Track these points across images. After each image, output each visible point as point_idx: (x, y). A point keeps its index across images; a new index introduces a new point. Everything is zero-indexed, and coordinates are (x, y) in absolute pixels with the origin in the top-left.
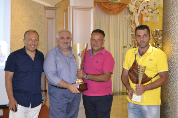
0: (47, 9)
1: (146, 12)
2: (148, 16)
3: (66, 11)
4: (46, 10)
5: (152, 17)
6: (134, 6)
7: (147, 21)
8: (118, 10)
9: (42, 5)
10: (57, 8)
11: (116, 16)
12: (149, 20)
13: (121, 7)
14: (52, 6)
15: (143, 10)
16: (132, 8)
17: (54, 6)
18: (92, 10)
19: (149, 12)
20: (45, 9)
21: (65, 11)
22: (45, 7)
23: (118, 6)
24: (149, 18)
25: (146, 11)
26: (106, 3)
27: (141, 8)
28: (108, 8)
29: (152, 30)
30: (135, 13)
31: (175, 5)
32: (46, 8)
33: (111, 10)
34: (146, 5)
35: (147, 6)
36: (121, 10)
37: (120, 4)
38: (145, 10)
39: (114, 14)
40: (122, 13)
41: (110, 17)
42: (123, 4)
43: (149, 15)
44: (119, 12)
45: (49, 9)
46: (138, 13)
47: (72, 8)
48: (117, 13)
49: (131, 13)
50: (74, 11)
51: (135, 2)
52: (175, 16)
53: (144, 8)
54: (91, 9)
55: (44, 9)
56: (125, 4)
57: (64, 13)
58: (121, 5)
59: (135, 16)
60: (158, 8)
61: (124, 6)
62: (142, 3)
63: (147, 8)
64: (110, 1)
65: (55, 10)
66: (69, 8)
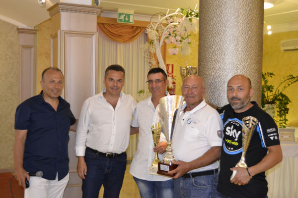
0: (22, 33)
1: (172, 41)
2: (175, 47)
3: (55, 37)
5: (182, 49)
6: (155, 32)
7: (175, 54)
8: (130, 36)
9: (13, 26)
10: (37, 30)
11: (127, 44)
12: (177, 53)
13: (135, 31)
14: (30, 28)
15: (168, 38)
16: (152, 34)
17: (33, 28)
18: (94, 37)
19: (177, 41)
20: (19, 32)
21: (52, 37)
22: (18, 29)
23: (130, 30)
24: (178, 49)
25: (172, 39)
26: (112, 25)
27: (165, 35)
28: (115, 33)
29: (181, 67)
30: (156, 41)
31: (215, 33)
32: (20, 30)
33: (119, 36)
34: (173, 30)
35: (174, 31)
37: (133, 27)
38: (170, 37)
39: (125, 42)
40: (136, 40)
41: (118, 45)
42: (137, 27)
43: (177, 45)
44: (132, 38)
45: (25, 33)
46: (161, 42)
47: (65, 33)
48: (128, 40)
49: (151, 42)
50: (67, 38)
51: (157, 25)
52: (216, 49)
53: (170, 34)
54: (94, 35)
55: (17, 33)
56: (140, 27)
57: (52, 40)
58: (135, 28)
59: (157, 46)
60: (190, 35)
61: (139, 30)
62: (167, 27)
63: (174, 35)
64: (118, 22)
65: (35, 34)
66: (59, 32)
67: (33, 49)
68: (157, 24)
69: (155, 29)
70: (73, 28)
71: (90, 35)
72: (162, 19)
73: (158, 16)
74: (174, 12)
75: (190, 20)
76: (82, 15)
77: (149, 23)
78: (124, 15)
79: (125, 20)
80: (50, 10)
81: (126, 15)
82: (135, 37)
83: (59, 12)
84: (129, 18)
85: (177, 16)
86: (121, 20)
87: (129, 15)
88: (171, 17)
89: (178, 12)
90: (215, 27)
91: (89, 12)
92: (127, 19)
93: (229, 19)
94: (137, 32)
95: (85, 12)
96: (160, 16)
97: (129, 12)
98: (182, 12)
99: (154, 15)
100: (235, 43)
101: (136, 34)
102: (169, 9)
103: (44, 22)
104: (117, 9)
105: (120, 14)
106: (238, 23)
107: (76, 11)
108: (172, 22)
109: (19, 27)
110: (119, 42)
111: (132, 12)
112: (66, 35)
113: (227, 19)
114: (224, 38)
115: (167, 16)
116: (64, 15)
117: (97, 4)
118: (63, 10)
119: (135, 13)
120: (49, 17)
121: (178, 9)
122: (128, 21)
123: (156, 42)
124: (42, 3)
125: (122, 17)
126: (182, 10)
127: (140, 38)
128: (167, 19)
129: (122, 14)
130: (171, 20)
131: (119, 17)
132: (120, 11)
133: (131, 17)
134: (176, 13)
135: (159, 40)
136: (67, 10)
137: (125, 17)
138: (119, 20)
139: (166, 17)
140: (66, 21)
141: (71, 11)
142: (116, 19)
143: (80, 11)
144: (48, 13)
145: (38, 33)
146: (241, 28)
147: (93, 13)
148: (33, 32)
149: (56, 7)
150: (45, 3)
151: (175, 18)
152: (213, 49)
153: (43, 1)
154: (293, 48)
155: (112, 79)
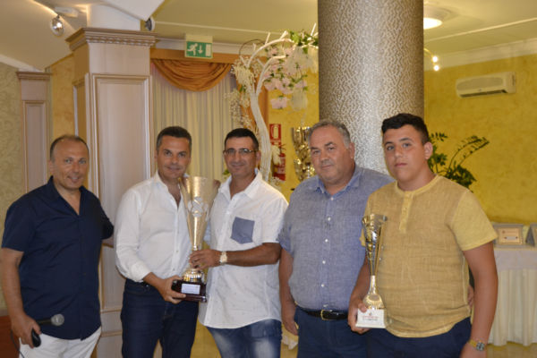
0: (25, 79)
1: (277, 86)
2: (282, 96)
3: (80, 84)
4: (23, 82)
5: (292, 97)
6: (248, 72)
7: (281, 108)
8: (208, 79)
9: (10, 68)
10: (49, 74)
11: (203, 93)
12: (284, 106)
13: (214, 71)
14: (38, 71)
15: (269, 81)
16: (243, 75)
17: (43, 71)
18: (146, 82)
19: (284, 86)
20: (20, 79)
21: (75, 86)
22: (18, 73)
23: (207, 69)
24: (286, 99)
25: (276, 82)
26: (177, 61)
27: (265, 76)
28: (182, 74)
29: (293, 129)
30: (249, 87)
31: (345, 72)
32: (22, 76)
33: (189, 80)
34: (277, 67)
35: (279, 70)
36: (215, 79)
37: (211, 64)
38: (273, 80)
39: (198, 89)
40: (218, 86)
41: (188, 95)
42: (219, 64)
43: (286, 93)
44: (210, 83)
45: (30, 79)
46: (258, 88)
47: (96, 78)
48: (203, 87)
49: (242, 89)
50: (102, 86)
51: (250, 61)
53: (272, 75)
54: (145, 79)
55: (16, 79)
56: (224, 64)
57: (75, 90)
58: (214, 66)
59: (251, 94)
60: (306, 76)
61: (222, 69)
62: (269, 62)
63: (280, 75)
64: (186, 56)
65: (46, 80)
66: (87, 77)
67: (44, 105)
68: (252, 58)
69: (248, 66)
70: (111, 69)
71: (139, 79)
72: (258, 50)
73: (252, 44)
74: (279, 37)
75: (305, 50)
76: (125, 47)
77: (237, 57)
78: (196, 45)
79: (197, 52)
80: (71, 39)
81: (199, 44)
82: (216, 81)
83: (86, 43)
84: (204, 49)
85: (283, 44)
86: (191, 53)
87: (204, 45)
88: (273, 46)
89: (286, 37)
91: (136, 42)
92: (200, 51)
93: (367, 47)
94: (219, 72)
95: (129, 42)
96: (255, 46)
97: (203, 39)
98: (291, 38)
99: (245, 43)
100: (379, 86)
101: (216, 75)
102: (269, 34)
103: (62, 60)
104: (184, 34)
105: (190, 44)
106: (382, 54)
107: (114, 41)
108: (275, 55)
109: (21, 70)
110: (189, 90)
111: (208, 39)
112: (99, 81)
113: (364, 47)
115: (267, 44)
116: (94, 49)
117: (150, 29)
118: (92, 39)
119: (214, 40)
120: (69, 52)
121: (285, 33)
122: (204, 54)
123: (250, 89)
124: (58, 29)
125: (193, 48)
126: (292, 33)
127: (224, 82)
128: (266, 50)
129: (193, 43)
130: (274, 51)
131: (188, 48)
132: (189, 38)
133: (208, 47)
134: (282, 39)
135: (256, 85)
136: (99, 40)
137: (197, 48)
138: (189, 53)
139: (265, 46)
140: (99, 58)
141: (107, 40)
142: (183, 52)
143: (122, 41)
144: (67, 45)
145: (53, 79)
146: (386, 63)
147: (143, 43)
148: (43, 77)
149: (81, 36)
150: (62, 29)
151: (280, 47)
152: (342, 99)
153: (59, 25)
154: (476, 91)
155: (168, 152)
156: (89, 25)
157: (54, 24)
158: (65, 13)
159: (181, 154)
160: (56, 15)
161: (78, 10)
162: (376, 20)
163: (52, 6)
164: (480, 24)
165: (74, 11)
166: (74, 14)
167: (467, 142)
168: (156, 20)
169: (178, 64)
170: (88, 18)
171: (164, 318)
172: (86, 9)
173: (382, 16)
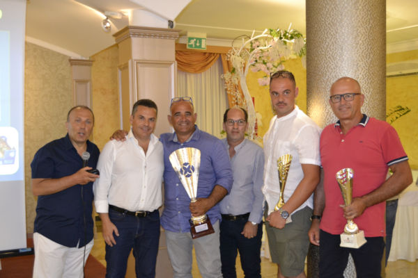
0: (75, 64)
2: (266, 77)
3: (125, 67)
4: (74, 66)
7: (265, 85)
8: (202, 64)
9: (65, 56)
10: (92, 61)
11: (199, 75)
13: (207, 59)
14: (84, 59)
15: (254, 65)
17: (88, 59)
18: (173, 66)
19: (268, 69)
20: (72, 65)
21: (120, 69)
22: (71, 60)
23: (201, 57)
26: (181, 51)
27: (251, 62)
28: (185, 61)
31: (329, 57)
32: (73, 62)
33: (189, 65)
34: (259, 55)
35: (260, 57)
36: (208, 64)
37: (205, 53)
38: (257, 65)
39: (196, 72)
40: (209, 70)
41: (188, 76)
42: (210, 54)
44: (204, 67)
45: (79, 64)
46: (246, 71)
47: (137, 63)
48: (200, 70)
49: (233, 71)
50: (141, 69)
51: (240, 51)
53: (256, 61)
55: (69, 65)
56: (214, 54)
57: (119, 73)
58: (207, 55)
59: (240, 75)
60: (284, 61)
61: (213, 57)
62: (253, 52)
64: (188, 47)
65: (90, 65)
66: (130, 62)
67: (89, 84)
68: (241, 49)
69: (238, 54)
70: (147, 57)
71: (168, 64)
72: (246, 43)
73: (241, 39)
74: (261, 34)
75: (285, 42)
76: (157, 40)
77: (231, 48)
78: (195, 40)
79: (195, 45)
80: (116, 35)
81: (197, 39)
82: (208, 66)
83: (130, 37)
84: (200, 42)
85: (266, 39)
86: (191, 46)
87: (200, 40)
88: (256, 40)
89: (266, 33)
90: (329, 49)
91: (165, 37)
92: (198, 44)
93: (346, 40)
94: (211, 59)
95: (160, 36)
96: (243, 39)
97: (201, 36)
98: (271, 34)
99: (236, 39)
100: (355, 68)
101: (208, 62)
102: (254, 31)
103: (102, 51)
104: (187, 32)
105: (190, 39)
106: (357, 44)
107: (150, 36)
108: (258, 47)
109: (72, 58)
110: (189, 72)
111: (203, 35)
112: (139, 65)
113: (344, 39)
114: (340, 63)
115: (252, 39)
116: (136, 42)
117: (172, 27)
118: (134, 35)
119: (208, 37)
120: (115, 43)
121: (266, 30)
122: (200, 46)
123: (239, 70)
124: (107, 28)
125: (192, 42)
126: (271, 31)
127: (214, 67)
128: (251, 43)
129: (193, 38)
130: (257, 43)
131: (189, 42)
132: (190, 34)
133: (203, 41)
134: (263, 35)
135: (244, 68)
136: (139, 35)
137: (196, 42)
138: (189, 45)
139: (250, 40)
140: (138, 49)
141: (145, 35)
142: (186, 45)
143: (155, 36)
144: (114, 39)
145: (94, 64)
146: (361, 51)
147: (170, 37)
148: (87, 63)
149: (126, 32)
150: (110, 27)
151: (262, 41)
152: (327, 77)
153: (108, 25)
154: (398, 73)
155: (142, 117)
156: (131, 24)
157: (105, 24)
158: (112, 16)
159: (151, 119)
160: (105, 18)
161: (122, 14)
162: (353, 19)
163: (102, 11)
164: (405, 23)
165: (119, 14)
166: (119, 17)
167: (394, 110)
168: (176, 22)
169: (181, 54)
170: (130, 19)
171: (136, 236)
172: (128, 12)
173: (358, 16)
